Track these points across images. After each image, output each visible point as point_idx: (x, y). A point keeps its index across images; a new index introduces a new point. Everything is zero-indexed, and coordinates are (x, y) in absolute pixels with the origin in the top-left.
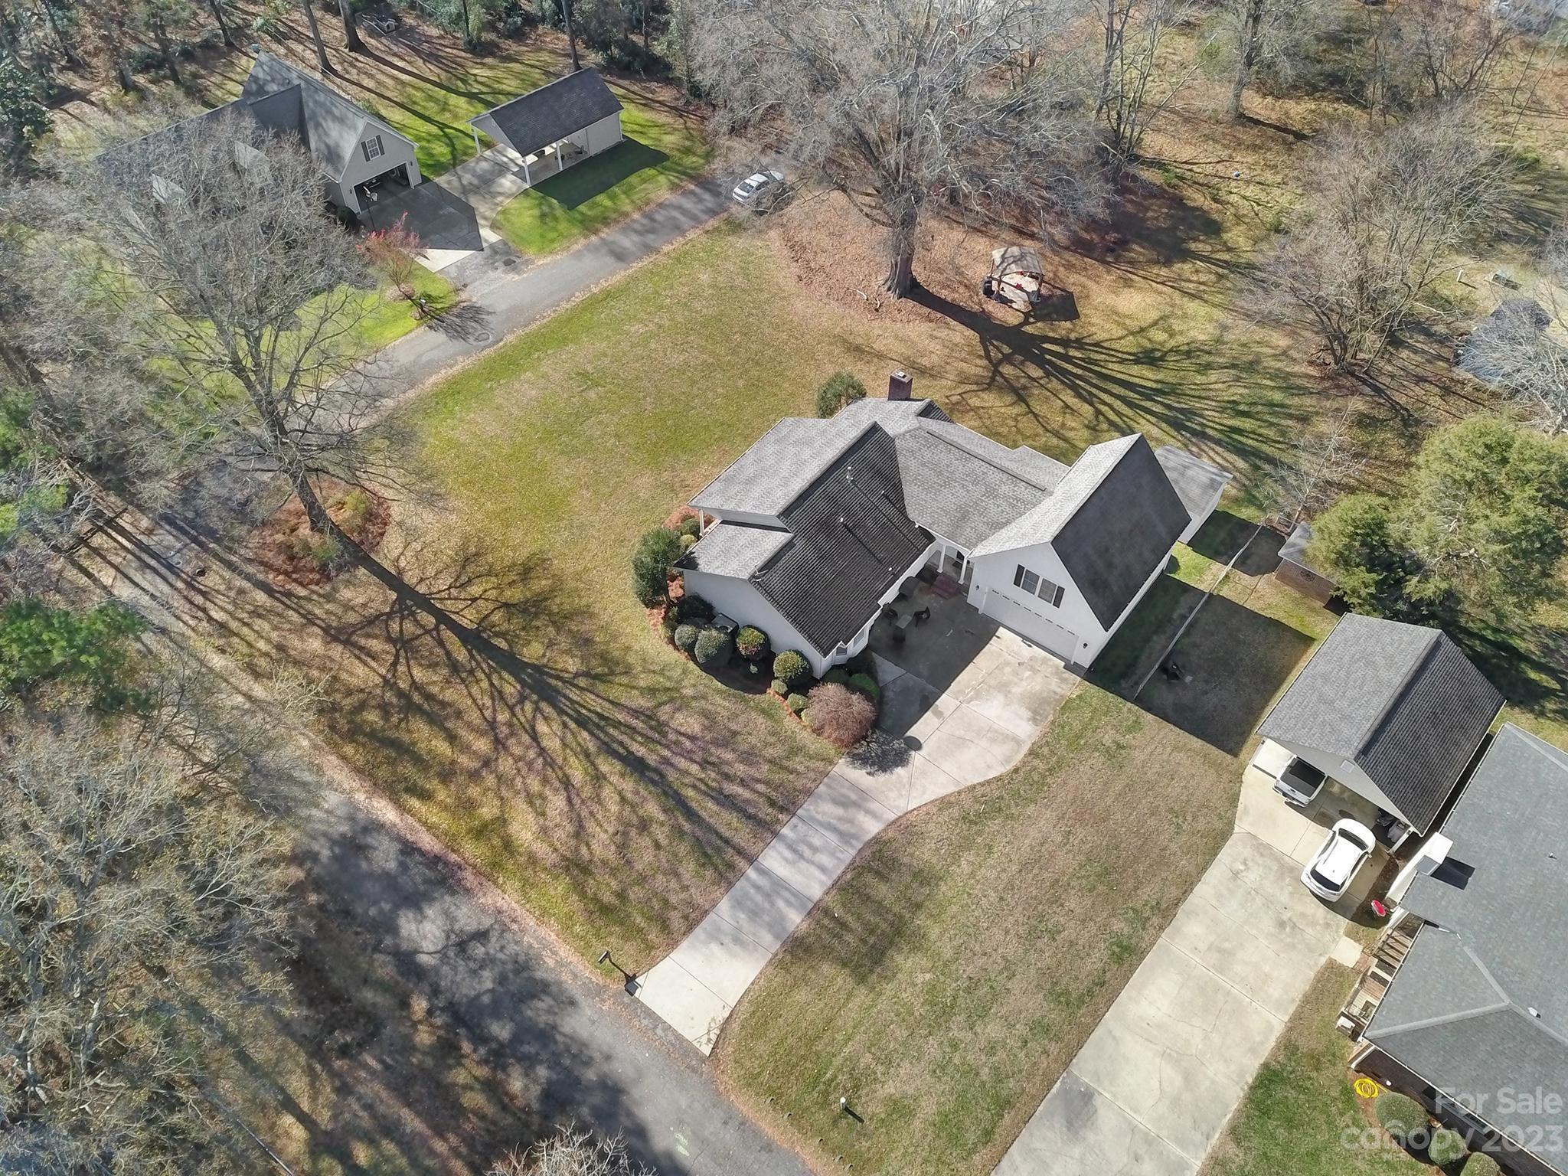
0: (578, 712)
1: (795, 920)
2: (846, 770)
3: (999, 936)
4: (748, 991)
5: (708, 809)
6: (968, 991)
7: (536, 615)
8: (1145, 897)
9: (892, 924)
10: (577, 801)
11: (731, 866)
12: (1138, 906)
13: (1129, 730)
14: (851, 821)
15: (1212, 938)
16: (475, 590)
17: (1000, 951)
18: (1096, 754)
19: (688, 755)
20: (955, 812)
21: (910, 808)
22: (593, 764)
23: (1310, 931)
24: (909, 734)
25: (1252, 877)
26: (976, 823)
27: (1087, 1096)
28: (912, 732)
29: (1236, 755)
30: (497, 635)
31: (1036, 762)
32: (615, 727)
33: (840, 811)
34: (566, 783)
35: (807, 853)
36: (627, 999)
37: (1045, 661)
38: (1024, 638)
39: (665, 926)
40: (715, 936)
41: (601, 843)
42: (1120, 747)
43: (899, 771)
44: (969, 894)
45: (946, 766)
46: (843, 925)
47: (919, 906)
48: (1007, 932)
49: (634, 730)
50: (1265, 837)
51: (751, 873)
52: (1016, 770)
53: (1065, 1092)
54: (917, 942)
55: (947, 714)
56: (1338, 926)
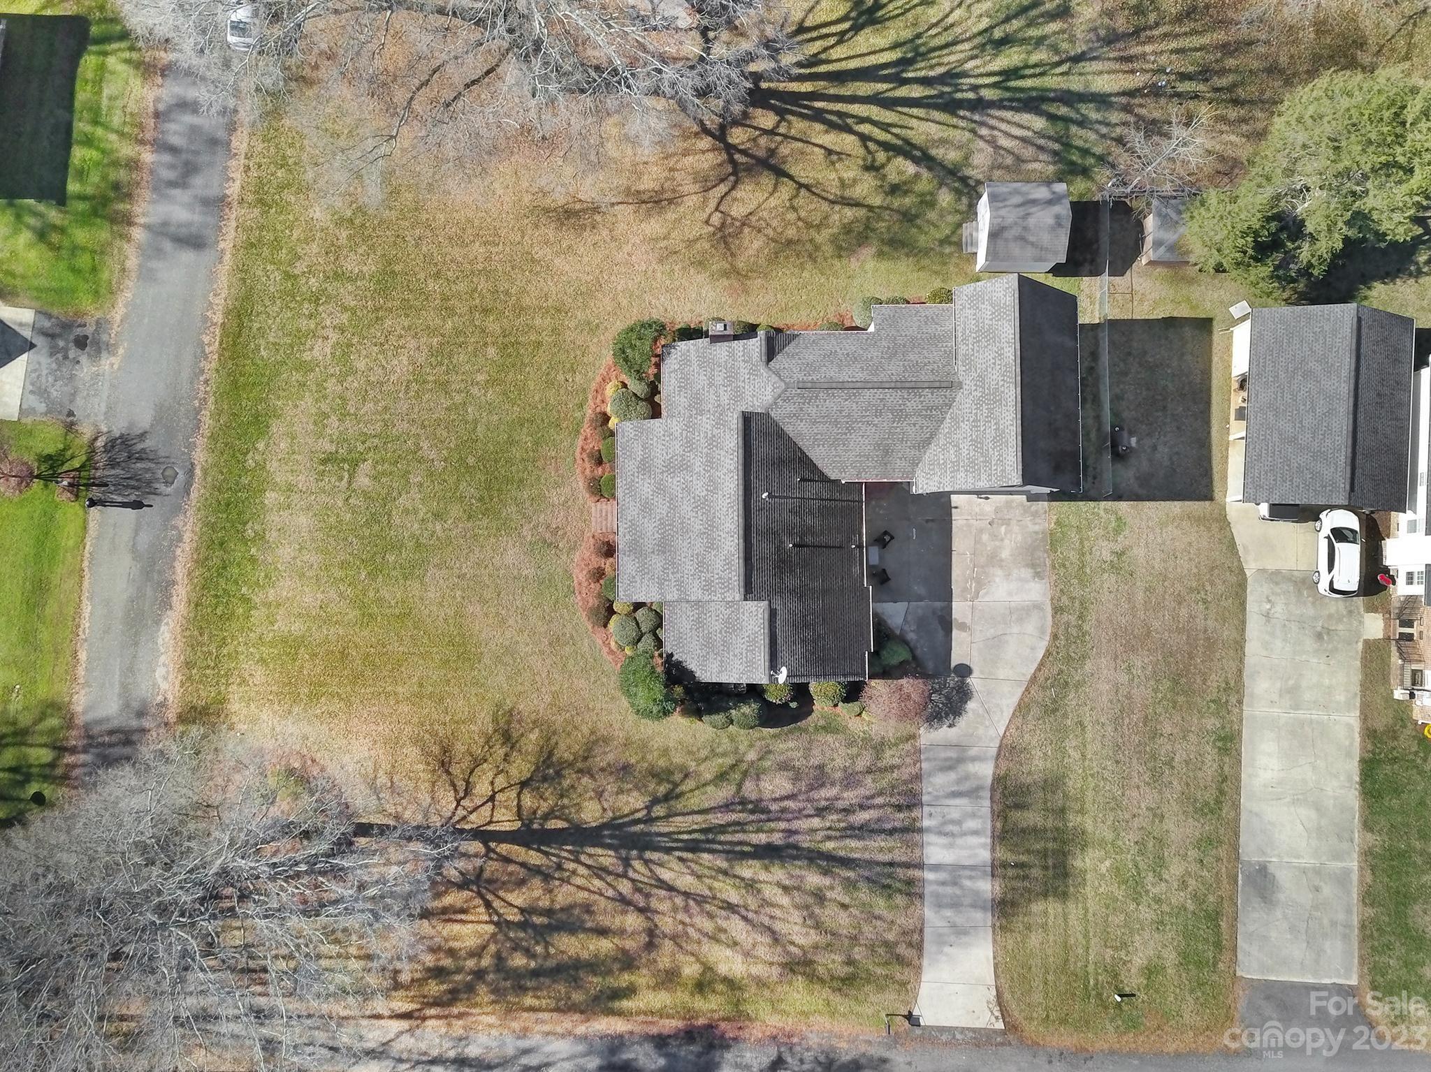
0: (681, 841)
1: (987, 887)
2: (929, 736)
3: (1135, 794)
4: (996, 966)
5: (853, 847)
6: (1141, 853)
7: (558, 774)
9: (1055, 839)
10: (750, 915)
11: (910, 882)
12: (1214, 696)
13: (1117, 531)
14: (967, 777)
15: (1278, 685)
16: (482, 788)
17: (1143, 806)
18: (1106, 575)
19: (800, 814)
20: (1035, 711)
21: (1001, 733)
22: (735, 876)
24: (953, 665)
26: (1057, 710)
27: (1263, 870)
28: (955, 660)
30: (546, 817)
31: (1065, 617)
32: (723, 833)
33: (952, 776)
34: (730, 907)
35: (955, 829)
36: (918, 1031)
39: (901, 960)
40: (941, 941)
41: (800, 935)
42: (1120, 555)
43: (971, 705)
44: (1092, 776)
45: (1002, 673)
46: (1021, 865)
47: (1063, 811)
48: (1138, 787)
49: (737, 823)
51: (929, 876)
52: (1055, 637)
53: (1248, 878)
54: (1080, 839)
55: (968, 621)
56: (1357, 607)
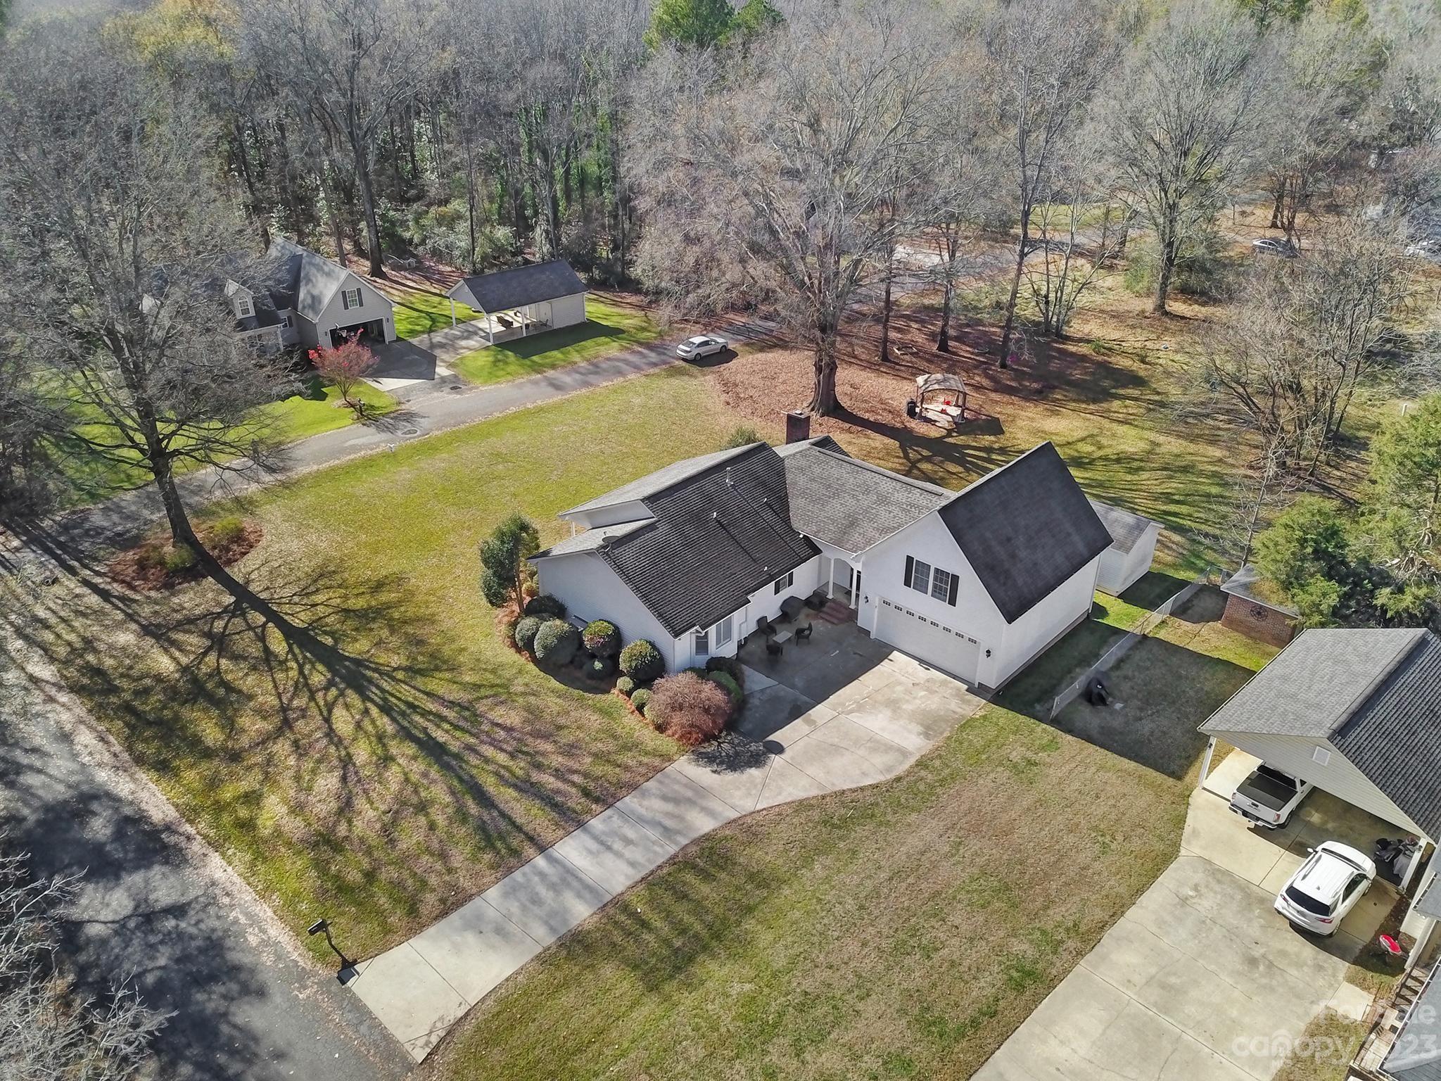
0: (385, 700)
1: (581, 912)
2: (687, 768)
3: (853, 947)
4: (500, 986)
5: (506, 797)
6: (801, 1008)
7: (374, 619)
8: (1059, 918)
9: (710, 927)
10: (352, 778)
11: (515, 853)
12: (1049, 928)
13: (1043, 748)
14: (680, 818)
15: (1153, 970)
17: (852, 964)
18: (1000, 769)
19: (495, 744)
20: (816, 815)
21: (759, 807)
22: (384, 745)
23: (1293, 972)
24: (770, 738)
25: (1206, 904)
26: (840, 828)
28: (775, 737)
29: (1179, 778)
30: (325, 633)
31: (923, 773)
32: (422, 715)
33: (670, 807)
34: (347, 762)
35: (618, 846)
36: (335, 987)
37: (943, 683)
38: (921, 661)
39: (413, 911)
40: (476, 925)
41: (367, 819)
42: (1031, 763)
43: (753, 772)
44: (819, 900)
45: (811, 770)
46: (644, 924)
47: (750, 910)
48: (864, 945)
49: (444, 719)
50: (1222, 862)
51: (540, 861)
52: (898, 779)
54: (741, 948)
55: (820, 723)
56: (1335, 970)
